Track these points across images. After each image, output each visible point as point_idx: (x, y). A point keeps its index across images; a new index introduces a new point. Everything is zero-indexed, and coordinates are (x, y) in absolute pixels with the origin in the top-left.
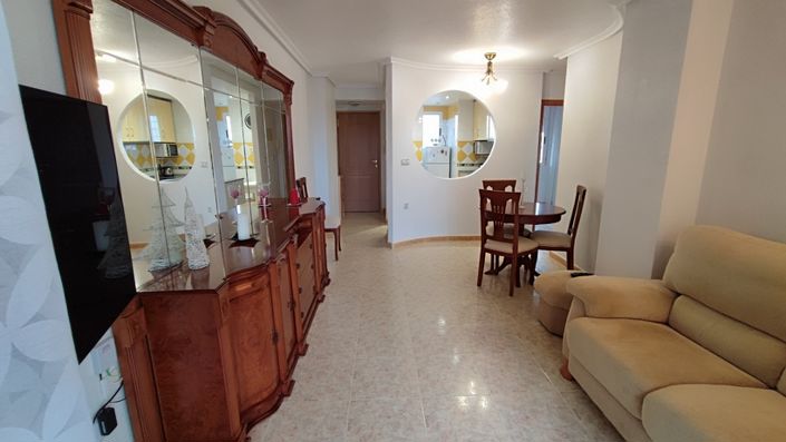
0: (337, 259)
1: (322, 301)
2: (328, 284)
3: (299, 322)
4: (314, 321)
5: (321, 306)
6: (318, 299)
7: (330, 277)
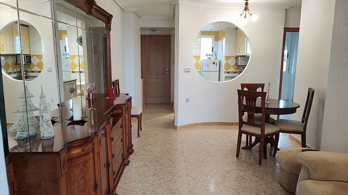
0: (139, 136)
1: (128, 164)
2: (132, 153)
3: (112, 178)
4: (122, 178)
5: (127, 168)
6: (125, 163)
7: (134, 148)
